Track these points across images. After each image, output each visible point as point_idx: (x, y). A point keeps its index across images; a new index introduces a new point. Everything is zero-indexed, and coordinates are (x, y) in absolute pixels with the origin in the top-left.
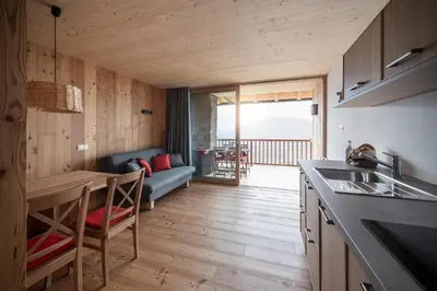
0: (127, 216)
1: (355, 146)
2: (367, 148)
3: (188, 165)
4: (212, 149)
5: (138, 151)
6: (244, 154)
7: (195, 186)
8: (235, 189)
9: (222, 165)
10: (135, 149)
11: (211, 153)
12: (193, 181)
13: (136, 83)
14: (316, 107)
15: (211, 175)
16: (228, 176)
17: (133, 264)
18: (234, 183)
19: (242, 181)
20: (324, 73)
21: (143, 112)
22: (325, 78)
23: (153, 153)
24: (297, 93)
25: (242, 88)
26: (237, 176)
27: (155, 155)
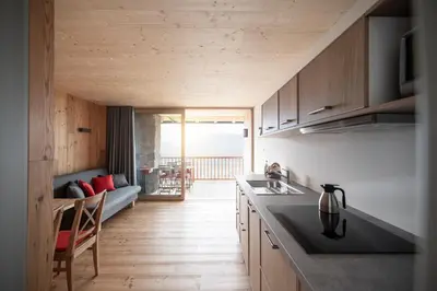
0: (88, 237)
1: (270, 165)
2: (276, 165)
3: (132, 184)
4: (156, 167)
5: (74, 173)
6: (188, 171)
7: (141, 204)
8: (182, 203)
9: (167, 183)
10: (71, 171)
11: (156, 171)
12: (138, 201)
13: (71, 98)
14: (246, 131)
15: (156, 193)
16: (173, 193)
17: (95, 280)
18: (179, 199)
19: (187, 196)
20: (252, 106)
21: (80, 130)
22: (252, 109)
23: (94, 174)
24: (232, 117)
25: (187, 112)
26: (183, 192)
27: (95, 176)
